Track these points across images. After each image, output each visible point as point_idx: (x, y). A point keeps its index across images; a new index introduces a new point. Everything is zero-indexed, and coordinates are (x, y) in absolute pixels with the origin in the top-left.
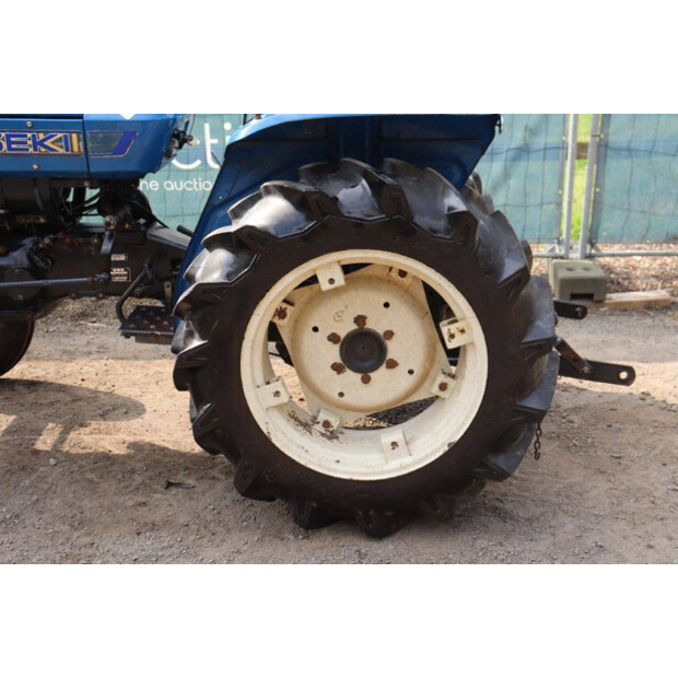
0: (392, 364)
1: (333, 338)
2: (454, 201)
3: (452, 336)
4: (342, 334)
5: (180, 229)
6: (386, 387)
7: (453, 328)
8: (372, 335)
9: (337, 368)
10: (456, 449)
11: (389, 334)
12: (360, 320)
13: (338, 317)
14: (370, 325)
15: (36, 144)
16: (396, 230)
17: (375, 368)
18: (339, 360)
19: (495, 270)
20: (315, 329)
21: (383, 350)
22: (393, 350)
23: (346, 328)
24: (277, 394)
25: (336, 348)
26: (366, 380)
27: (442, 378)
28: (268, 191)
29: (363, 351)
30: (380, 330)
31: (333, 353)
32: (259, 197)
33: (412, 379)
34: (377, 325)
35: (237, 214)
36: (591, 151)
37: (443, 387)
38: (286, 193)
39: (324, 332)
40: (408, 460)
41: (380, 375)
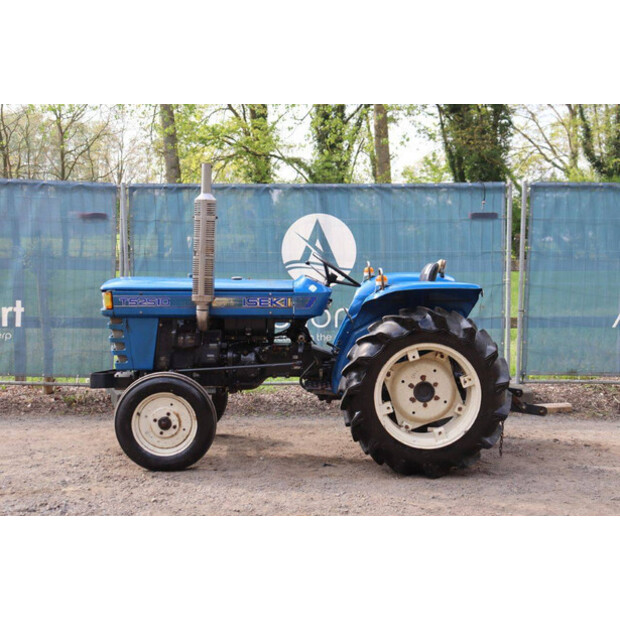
0: (437, 398)
1: (411, 386)
2: (465, 324)
3: (465, 382)
4: (415, 384)
5: (328, 344)
6: (434, 409)
7: (466, 378)
8: (428, 385)
9: (412, 400)
10: (468, 435)
11: (436, 384)
12: (423, 377)
13: (414, 376)
14: (427, 380)
15: (272, 303)
16: (443, 335)
17: (429, 400)
18: (413, 396)
19: (483, 352)
20: (403, 382)
21: (433, 392)
22: (438, 391)
23: (416, 381)
24: (388, 408)
25: (412, 390)
26: (425, 406)
27: (459, 405)
28: (386, 320)
29: (424, 392)
30: (432, 382)
31: (411, 393)
32: (382, 322)
33: (446, 405)
34: (430, 380)
35: (372, 329)
36: (519, 323)
37: (460, 409)
38: (396, 320)
39: (407, 383)
40: (446, 440)
41: (432, 403)
